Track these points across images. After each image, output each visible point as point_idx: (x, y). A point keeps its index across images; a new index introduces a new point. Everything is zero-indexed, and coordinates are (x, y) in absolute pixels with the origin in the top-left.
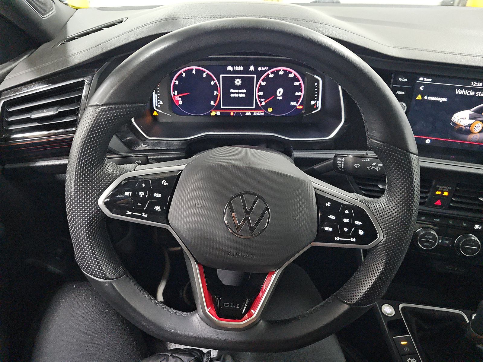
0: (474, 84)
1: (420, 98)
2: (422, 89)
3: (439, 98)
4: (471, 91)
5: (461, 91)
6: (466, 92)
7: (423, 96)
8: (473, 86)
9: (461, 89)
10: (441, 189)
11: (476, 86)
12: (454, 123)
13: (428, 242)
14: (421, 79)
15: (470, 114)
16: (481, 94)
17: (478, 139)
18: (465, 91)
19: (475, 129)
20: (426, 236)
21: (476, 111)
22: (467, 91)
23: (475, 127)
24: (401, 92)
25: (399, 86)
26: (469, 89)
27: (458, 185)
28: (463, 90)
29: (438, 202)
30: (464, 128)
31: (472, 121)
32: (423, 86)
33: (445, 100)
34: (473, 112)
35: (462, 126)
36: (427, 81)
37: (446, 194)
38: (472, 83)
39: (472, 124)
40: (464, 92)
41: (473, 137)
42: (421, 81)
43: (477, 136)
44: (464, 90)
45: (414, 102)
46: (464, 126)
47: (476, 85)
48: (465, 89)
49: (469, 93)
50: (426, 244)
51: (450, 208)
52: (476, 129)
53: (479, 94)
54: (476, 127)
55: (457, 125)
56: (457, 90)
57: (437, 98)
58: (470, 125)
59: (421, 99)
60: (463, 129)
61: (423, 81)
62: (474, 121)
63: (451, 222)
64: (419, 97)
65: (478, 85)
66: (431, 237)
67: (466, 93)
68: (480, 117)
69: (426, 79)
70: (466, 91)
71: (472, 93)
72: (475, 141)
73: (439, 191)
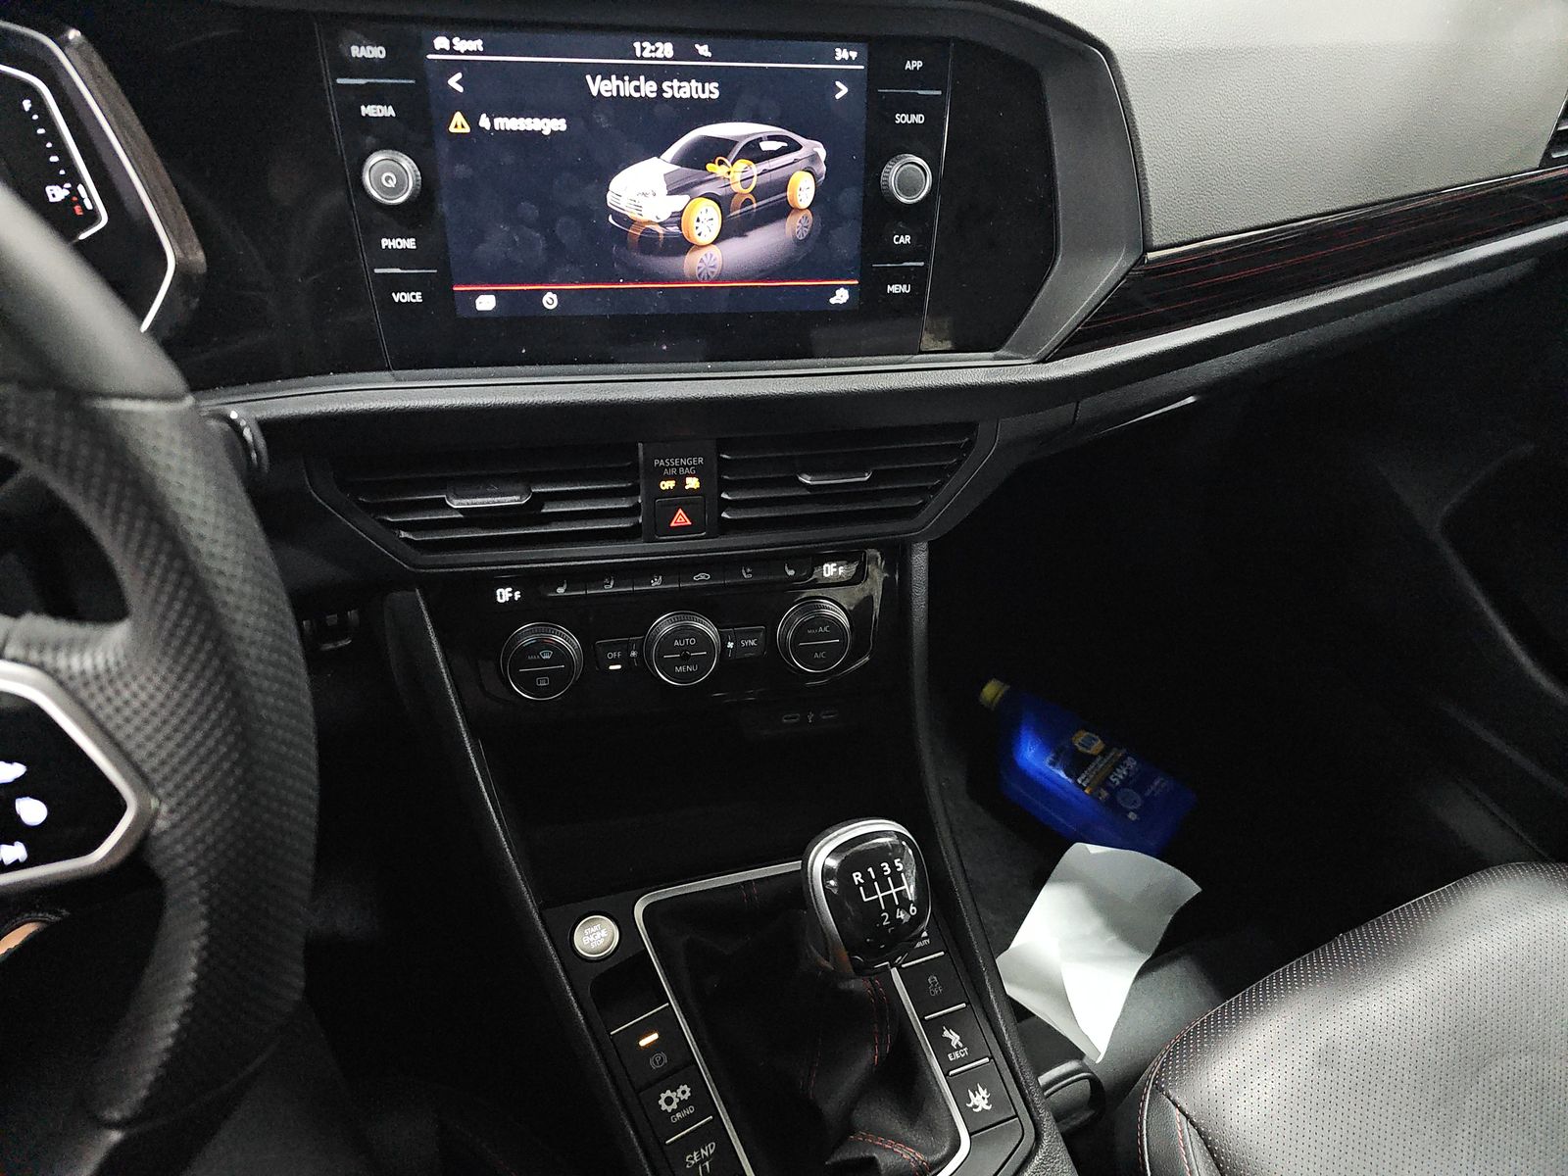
0: (643, 49)
1: (463, 127)
2: (460, 89)
3: (536, 120)
4: (642, 78)
5: (606, 82)
6: (627, 83)
7: (472, 121)
8: (642, 58)
9: (606, 73)
10: (674, 471)
11: (656, 59)
12: (619, 217)
13: (685, 659)
14: (441, 42)
15: (665, 175)
16: (680, 88)
17: (719, 267)
18: (620, 83)
19: (698, 232)
20: (676, 643)
21: (684, 160)
22: (630, 81)
23: (697, 224)
24: (379, 107)
25: (362, 82)
26: (633, 72)
27: (722, 445)
28: (614, 77)
29: (681, 519)
30: (660, 230)
31: (679, 202)
32: (459, 76)
33: (559, 125)
34: (673, 162)
35: (650, 222)
36: (467, 53)
37: (692, 483)
38: (637, 45)
39: (682, 211)
40: (618, 87)
41: (702, 261)
42: (443, 51)
43: (711, 256)
44: (617, 79)
45: (444, 149)
46: (660, 224)
47: (653, 55)
48: (621, 72)
49: (637, 89)
50: (681, 669)
51: (726, 527)
52: (702, 227)
53: (672, 87)
54: (698, 220)
55: (630, 222)
56: (589, 78)
57: (529, 120)
58: (677, 217)
59: (467, 130)
60: (658, 234)
61: (452, 51)
62: (686, 198)
63: (746, 575)
64: (459, 124)
65: (659, 54)
66: (692, 641)
67: (627, 89)
68: (702, 183)
69: (461, 45)
70: (624, 81)
71: (649, 89)
72: (712, 277)
73: (667, 478)
